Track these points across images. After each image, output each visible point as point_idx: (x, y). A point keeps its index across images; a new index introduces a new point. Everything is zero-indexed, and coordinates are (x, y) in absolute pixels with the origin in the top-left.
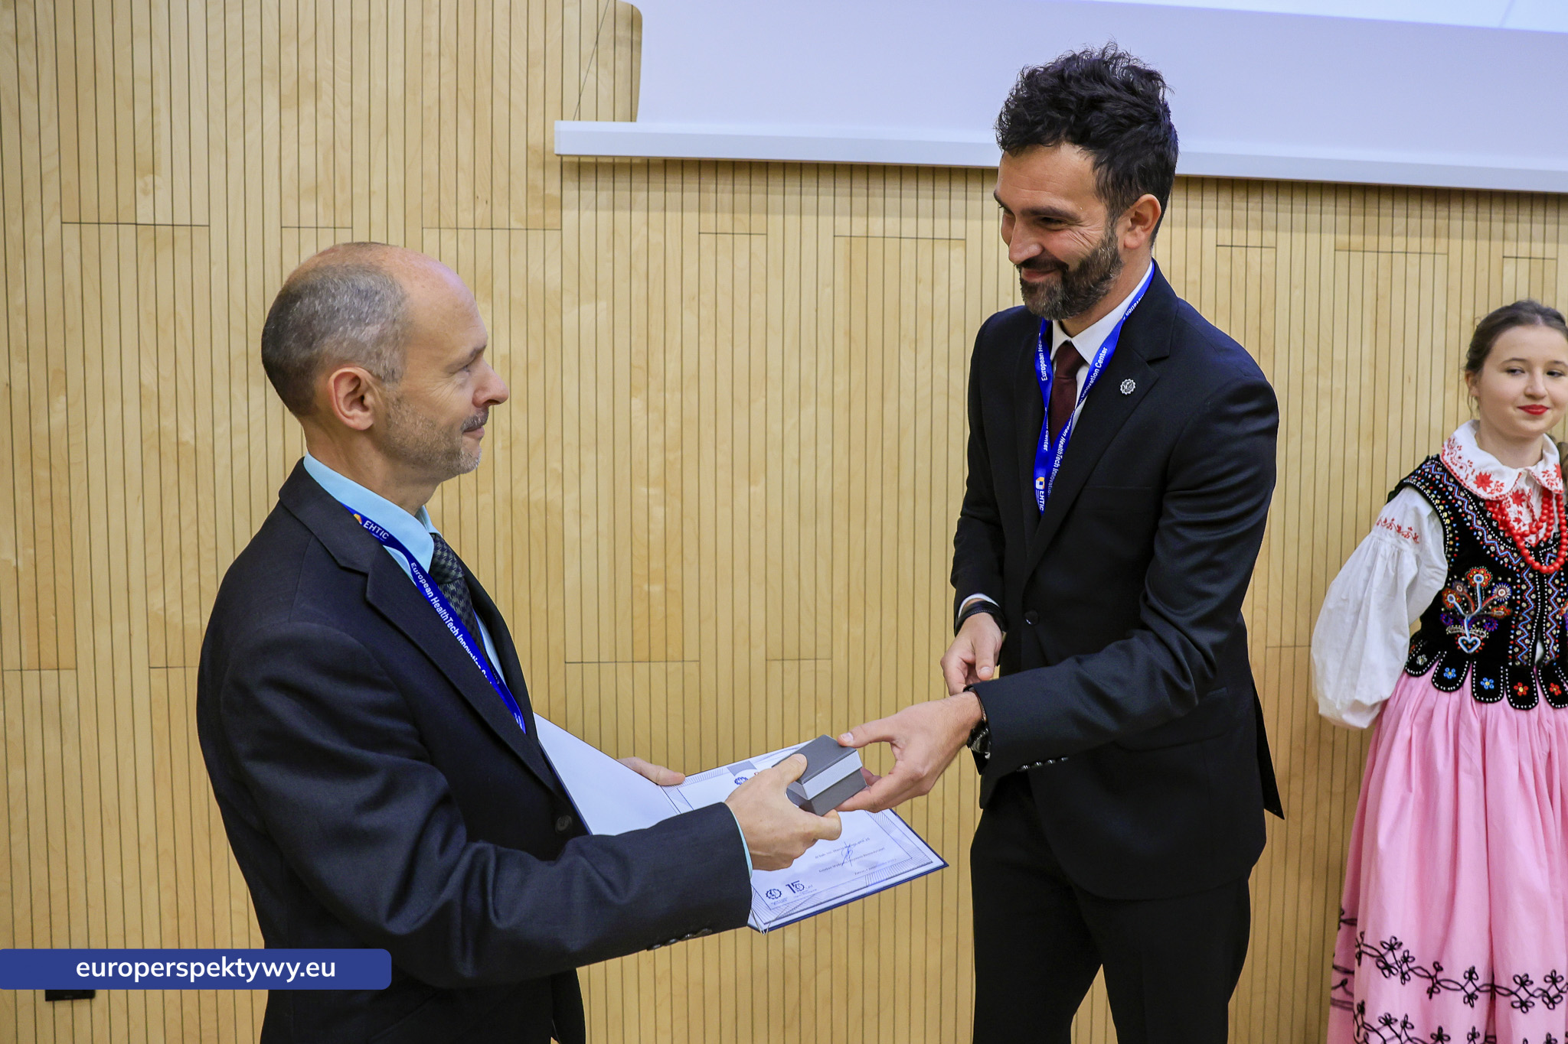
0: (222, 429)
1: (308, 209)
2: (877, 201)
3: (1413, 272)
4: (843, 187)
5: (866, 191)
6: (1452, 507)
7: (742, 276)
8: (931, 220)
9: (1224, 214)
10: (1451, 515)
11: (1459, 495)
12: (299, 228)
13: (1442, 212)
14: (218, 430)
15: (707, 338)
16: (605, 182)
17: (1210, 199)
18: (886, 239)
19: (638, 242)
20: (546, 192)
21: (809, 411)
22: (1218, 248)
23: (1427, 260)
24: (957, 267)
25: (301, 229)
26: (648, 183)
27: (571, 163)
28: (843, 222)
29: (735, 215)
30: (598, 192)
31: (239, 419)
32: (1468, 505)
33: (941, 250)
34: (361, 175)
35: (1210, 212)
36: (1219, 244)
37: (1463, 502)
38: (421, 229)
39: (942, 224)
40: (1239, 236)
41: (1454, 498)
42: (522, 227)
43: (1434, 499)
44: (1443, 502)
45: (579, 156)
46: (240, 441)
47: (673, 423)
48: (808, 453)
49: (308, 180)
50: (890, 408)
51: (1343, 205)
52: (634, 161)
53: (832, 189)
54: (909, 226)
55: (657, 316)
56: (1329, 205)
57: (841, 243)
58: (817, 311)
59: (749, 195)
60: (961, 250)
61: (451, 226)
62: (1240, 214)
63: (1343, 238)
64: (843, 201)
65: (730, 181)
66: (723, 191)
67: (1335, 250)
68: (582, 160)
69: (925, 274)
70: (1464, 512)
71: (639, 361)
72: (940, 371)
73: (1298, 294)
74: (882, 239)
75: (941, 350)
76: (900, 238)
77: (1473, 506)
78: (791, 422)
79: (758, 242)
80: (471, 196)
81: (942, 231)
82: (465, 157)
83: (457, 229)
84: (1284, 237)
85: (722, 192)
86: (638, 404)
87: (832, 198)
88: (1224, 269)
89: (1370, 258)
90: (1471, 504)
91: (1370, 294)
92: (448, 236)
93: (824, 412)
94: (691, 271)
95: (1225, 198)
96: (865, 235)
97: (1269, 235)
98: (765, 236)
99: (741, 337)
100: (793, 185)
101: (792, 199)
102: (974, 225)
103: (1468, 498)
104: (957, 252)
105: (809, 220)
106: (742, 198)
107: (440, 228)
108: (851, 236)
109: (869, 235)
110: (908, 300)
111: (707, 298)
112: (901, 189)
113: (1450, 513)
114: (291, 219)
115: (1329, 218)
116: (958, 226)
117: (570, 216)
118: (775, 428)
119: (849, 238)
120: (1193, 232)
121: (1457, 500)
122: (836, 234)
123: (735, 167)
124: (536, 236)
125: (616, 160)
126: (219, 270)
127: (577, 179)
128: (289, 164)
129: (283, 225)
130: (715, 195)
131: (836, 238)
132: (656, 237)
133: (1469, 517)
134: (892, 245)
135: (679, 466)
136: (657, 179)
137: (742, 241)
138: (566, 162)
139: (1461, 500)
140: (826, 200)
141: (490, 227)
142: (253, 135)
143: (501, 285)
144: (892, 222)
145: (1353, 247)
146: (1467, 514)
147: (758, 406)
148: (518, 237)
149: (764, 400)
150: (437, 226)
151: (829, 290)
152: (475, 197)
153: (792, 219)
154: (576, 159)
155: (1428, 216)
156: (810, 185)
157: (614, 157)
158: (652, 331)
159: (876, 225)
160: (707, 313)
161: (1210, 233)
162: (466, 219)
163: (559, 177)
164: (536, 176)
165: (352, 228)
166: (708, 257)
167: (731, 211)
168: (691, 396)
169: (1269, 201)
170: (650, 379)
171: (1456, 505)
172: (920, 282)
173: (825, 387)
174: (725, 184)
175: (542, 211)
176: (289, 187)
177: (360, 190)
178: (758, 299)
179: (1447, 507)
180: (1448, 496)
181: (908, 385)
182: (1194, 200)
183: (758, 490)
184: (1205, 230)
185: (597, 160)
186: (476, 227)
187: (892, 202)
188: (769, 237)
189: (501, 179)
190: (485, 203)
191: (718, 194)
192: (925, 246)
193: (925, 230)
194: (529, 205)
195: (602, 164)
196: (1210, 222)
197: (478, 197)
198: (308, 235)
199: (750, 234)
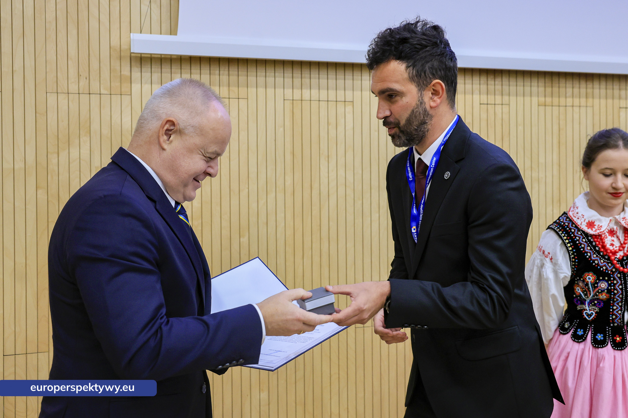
2: (306, 81)
3: (576, 116)
4: (288, 73)
5: (300, 75)
6: (573, 241)
8: (335, 91)
9: (483, 87)
10: (572, 245)
11: (578, 234)
13: (590, 85)
16: (156, 68)
17: (476, 79)
18: (311, 101)
20: (122, 73)
21: (272, 196)
22: (481, 105)
23: (583, 110)
24: (349, 117)
26: (181, 69)
27: (136, 57)
28: (288, 92)
29: (230, 88)
30: (152, 74)
32: (582, 239)
33: (341, 106)
35: (476, 86)
36: (481, 103)
37: (580, 238)
38: (46, 93)
39: (341, 93)
40: (491, 99)
41: (574, 236)
42: (108, 93)
43: (564, 237)
44: (568, 238)
45: (141, 54)
50: (316, 193)
51: (542, 82)
52: (173, 57)
53: (283, 74)
54: (323, 93)
56: (535, 82)
57: (288, 104)
58: (275, 141)
59: (237, 77)
60: (351, 107)
61: (64, 92)
62: (491, 87)
63: (542, 99)
64: (288, 81)
65: (227, 69)
66: (223, 74)
67: (539, 105)
68: (143, 55)
69: (332, 120)
70: (580, 243)
72: (341, 172)
73: (520, 128)
74: (309, 101)
75: (341, 161)
76: (319, 101)
77: (585, 239)
79: (243, 103)
80: (76, 74)
81: (341, 98)
83: (68, 93)
84: (513, 99)
87: (283, 79)
88: (484, 116)
89: (556, 109)
90: (584, 238)
91: (556, 128)
92: (62, 97)
93: (280, 196)
95: (483, 79)
96: (301, 99)
97: (506, 98)
98: (247, 100)
100: (261, 71)
101: (261, 79)
102: (357, 93)
103: (582, 236)
104: (349, 108)
105: (270, 91)
106: (233, 78)
107: (57, 93)
108: (293, 100)
109: (303, 99)
110: (323, 134)
112: (319, 74)
113: (572, 244)
115: (535, 89)
116: (349, 93)
117: (136, 87)
118: (254, 205)
119: (292, 101)
120: (469, 97)
121: (576, 236)
122: (285, 99)
123: (230, 61)
124: (116, 99)
125: (163, 56)
127: (140, 66)
130: (219, 76)
131: (285, 101)
133: (583, 246)
134: (315, 104)
135: (201, 228)
136: (186, 67)
137: (234, 103)
138: (133, 56)
139: (578, 236)
140: (279, 80)
141: (88, 93)
143: (95, 126)
144: (314, 92)
145: (547, 104)
146: (581, 244)
147: (244, 194)
148: (106, 99)
149: (247, 190)
151: (282, 129)
152: (79, 75)
153: (261, 90)
154: (140, 55)
155: (583, 87)
156: (270, 72)
157: (161, 55)
159: (306, 93)
161: (476, 97)
162: (73, 88)
163: (130, 65)
164: (116, 64)
167: (228, 85)
169: (505, 80)
171: (576, 240)
172: (330, 125)
173: (280, 183)
175: (119, 84)
177: (6, 69)
179: (570, 240)
180: (571, 234)
181: (324, 180)
182: (468, 80)
183: (245, 240)
184: (474, 96)
185: (151, 55)
186: (80, 93)
187: (314, 81)
188: (249, 100)
189: (95, 65)
190: (85, 78)
191: (221, 76)
192: (332, 105)
193: (332, 97)
194: (111, 80)
195: (154, 58)
196: (476, 92)
197: (81, 75)
199: (239, 98)
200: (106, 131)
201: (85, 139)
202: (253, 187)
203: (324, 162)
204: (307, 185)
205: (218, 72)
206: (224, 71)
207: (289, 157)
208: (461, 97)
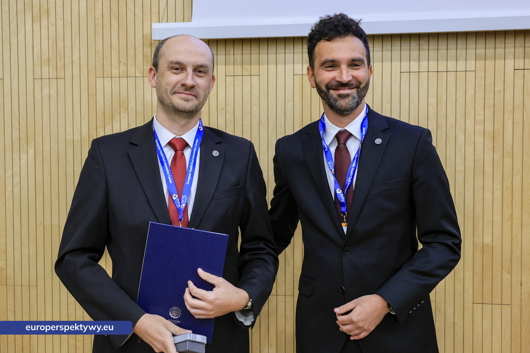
0: (9, 174)
1: (45, 69)
7: (247, 97)
9: (520, 51)
12: (41, 79)
14: (7, 174)
17: (511, 42)
22: (516, 71)
25: (42, 79)
28: (298, 67)
29: (243, 66)
31: (16, 169)
34: (68, 53)
35: (510, 50)
36: (516, 68)
38: (95, 78)
42: (141, 76)
46: (16, 179)
49: (45, 56)
53: (293, 50)
57: (298, 79)
58: (285, 114)
59: (250, 55)
61: (109, 77)
64: (298, 56)
65: (240, 49)
79: (255, 79)
80: (117, 61)
82: (115, 42)
83: (112, 77)
85: (237, 54)
87: (293, 55)
88: (519, 83)
92: (107, 80)
94: (221, 95)
95: (520, 41)
98: (259, 76)
100: (272, 49)
101: (272, 57)
106: (246, 57)
107: (104, 77)
111: (230, 109)
114: (38, 75)
119: (301, 76)
120: (499, 62)
122: (295, 74)
123: (243, 42)
126: (7, 100)
128: (37, 49)
129: (35, 78)
130: (233, 56)
131: (295, 76)
137: (247, 79)
140: (290, 56)
141: (126, 76)
142: (21, 35)
143: (132, 104)
148: (140, 81)
150: (103, 77)
151: (291, 103)
152: (119, 62)
153: (272, 67)
156: (281, 49)
160: (230, 116)
161: (510, 62)
162: (115, 72)
164: (148, 50)
165: (65, 78)
166: (230, 88)
167: (241, 64)
176: (37, 60)
177: (68, 60)
178: (255, 108)
184: (507, 61)
186: (120, 76)
188: (260, 77)
189: (131, 52)
190: (124, 65)
191: (235, 56)
194: (144, 65)
196: (510, 56)
197: (121, 62)
198: (46, 82)
199: (251, 76)
200: (140, 108)
201: (124, 115)
205: (233, 52)
206: (238, 50)
208: (490, 63)
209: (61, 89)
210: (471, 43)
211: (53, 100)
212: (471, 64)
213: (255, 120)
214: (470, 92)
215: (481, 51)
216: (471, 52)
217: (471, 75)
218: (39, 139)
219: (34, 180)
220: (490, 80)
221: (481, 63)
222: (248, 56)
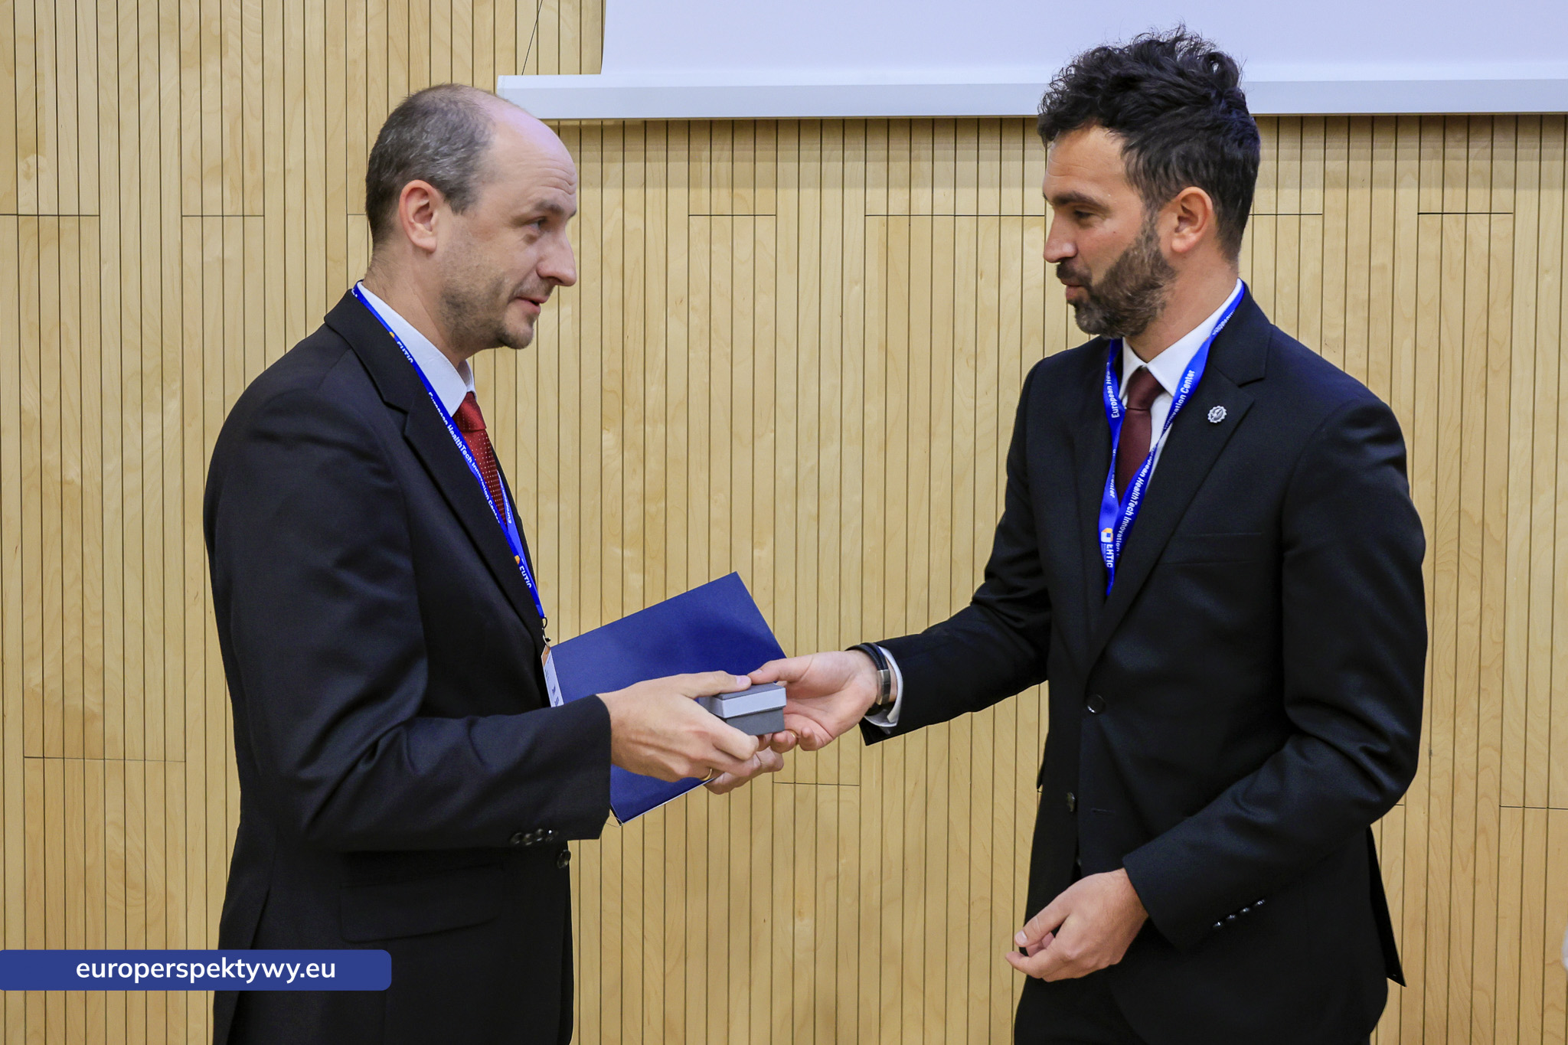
0: (112, 465)
1: (212, 192)
2: (922, 167)
4: (877, 148)
5: (908, 151)
7: (743, 271)
8: (997, 188)
9: (1431, 166)
12: (202, 216)
14: (107, 467)
15: (699, 354)
17: (1409, 144)
18: (934, 217)
19: (612, 229)
21: (831, 450)
22: (1421, 217)
24: (1034, 254)
25: (205, 218)
26: (624, 150)
28: (876, 197)
29: (735, 191)
31: (132, 453)
33: (1011, 229)
34: (274, 149)
35: (1408, 165)
36: (1420, 212)
38: (345, 215)
39: (1012, 195)
40: (1455, 198)
46: (132, 481)
47: (654, 464)
48: (830, 506)
49: (212, 157)
50: (941, 446)
52: (606, 125)
53: (863, 152)
54: (967, 199)
55: (634, 325)
57: (875, 225)
58: (842, 316)
59: (752, 163)
60: (1038, 230)
62: (1456, 166)
64: (877, 168)
65: (728, 146)
66: (720, 158)
69: (989, 266)
71: (612, 383)
74: (930, 218)
76: (955, 216)
78: (808, 463)
79: (765, 225)
81: (1012, 206)
84: (1527, 197)
85: (719, 160)
86: (610, 439)
87: (863, 164)
88: (1430, 246)
93: (852, 451)
94: (678, 265)
95: (1432, 142)
96: (907, 213)
97: (1503, 196)
98: (774, 218)
99: (743, 352)
100: (810, 148)
101: (810, 167)
104: (1033, 234)
105: (832, 195)
106: (743, 168)
108: (888, 215)
109: (912, 213)
110: (965, 300)
111: (699, 300)
112: (955, 148)
114: (192, 206)
116: (1034, 198)
118: (786, 472)
119: (885, 218)
120: (1383, 194)
122: (868, 213)
123: (734, 127)
125: (583, 123)
126: (110, 269)
128: (190, 138)
129: (184, 213)
130: (709, 163)
131: (867, 218)
132: (634, 222)
134: (943, 225)
135: (663, 522)
136: (635, 144)
137: (744, 225)
140: (854, 168)
142: (149, 102)
144: (943, 194)
147: (765, 443)
149: (772, 435)
151: (859, 288)
153: (810, 194)
156: (832, 148)
157: (580, 120)
158: (629, 344)
159: (922, 198)
160: (698, 320)
161: (1407, 195)
165: (264, 216)
166: (700, 246)
167: (730, 185)
168: (678, 430)
169: (1505, 145)
170: (625, 407)
172: (981, 275)
173: (852, 418)
174: (722, 149)
176: (192, 166)
177: (273, 168)
178: (765, 301)
181: (964, 416)
183: (762, 554)
184: (1400, 192)
185: (559, 123)
187: (943, 167)
188: (779, 219)
191: (713, 163)
192: (988, 226)
193: (989, 205)
195: (566, 128)
196: (1408, 179)
198: (213, 225)
199: (755, 215)
202: (786, 429)
203: (964, 372)
204: (919, 428)
205: (709, 152)
206: (722, 150)
207: (874, 358)
208: (1359, 195)
209: (254, 243)
210: (1314, 146)
211: (233, 272)
212: (1313, 198)
213: (765, 333)
214: (1311, 267)
215: (1336, 166)
216: (1313, 166)
217: (1312, 225)
218: (194, 376)
219: (179, 481)
220: (1358, 239)
221: (1336, 196)
222: (749, 165)
